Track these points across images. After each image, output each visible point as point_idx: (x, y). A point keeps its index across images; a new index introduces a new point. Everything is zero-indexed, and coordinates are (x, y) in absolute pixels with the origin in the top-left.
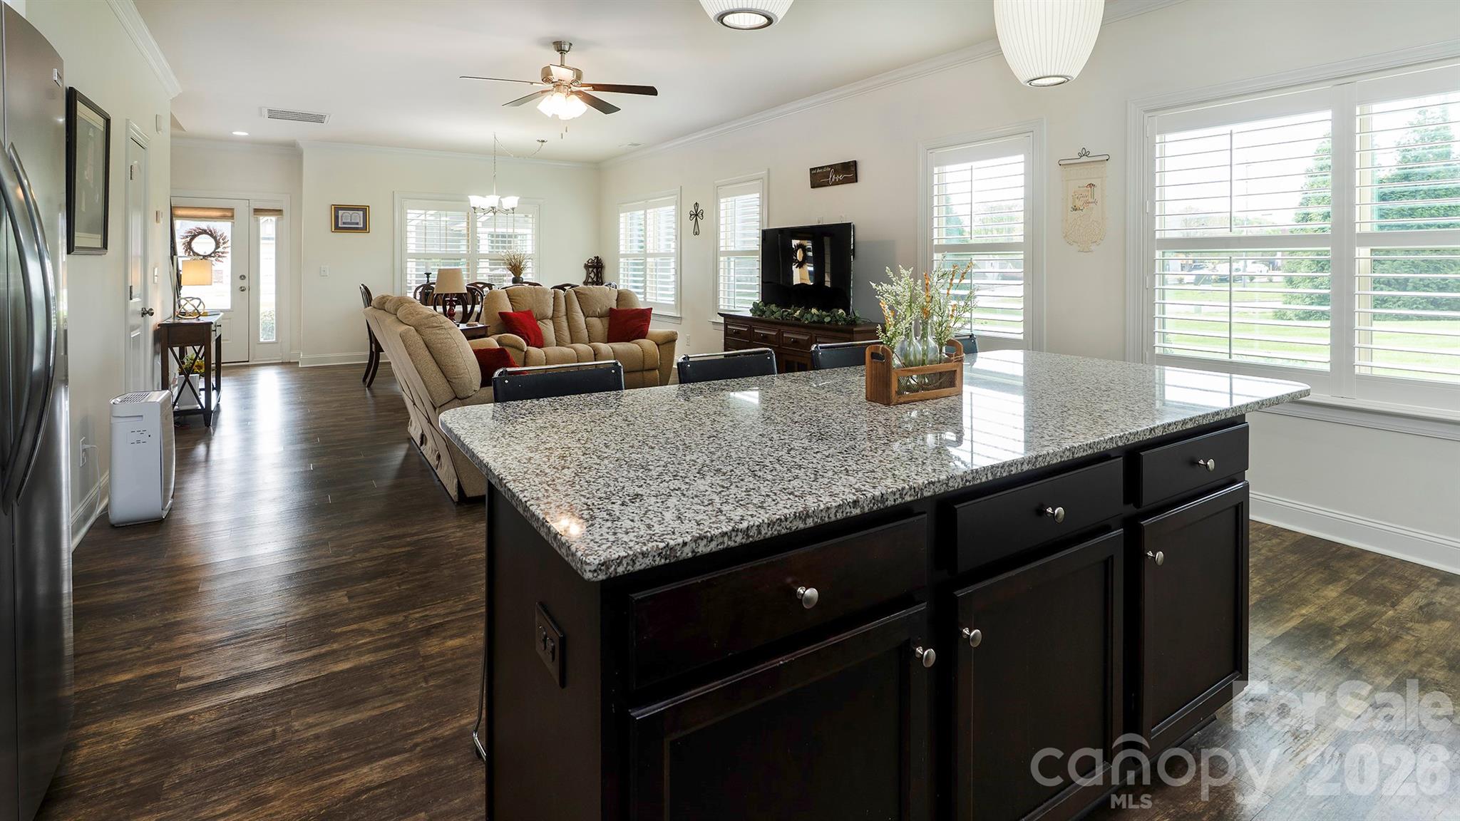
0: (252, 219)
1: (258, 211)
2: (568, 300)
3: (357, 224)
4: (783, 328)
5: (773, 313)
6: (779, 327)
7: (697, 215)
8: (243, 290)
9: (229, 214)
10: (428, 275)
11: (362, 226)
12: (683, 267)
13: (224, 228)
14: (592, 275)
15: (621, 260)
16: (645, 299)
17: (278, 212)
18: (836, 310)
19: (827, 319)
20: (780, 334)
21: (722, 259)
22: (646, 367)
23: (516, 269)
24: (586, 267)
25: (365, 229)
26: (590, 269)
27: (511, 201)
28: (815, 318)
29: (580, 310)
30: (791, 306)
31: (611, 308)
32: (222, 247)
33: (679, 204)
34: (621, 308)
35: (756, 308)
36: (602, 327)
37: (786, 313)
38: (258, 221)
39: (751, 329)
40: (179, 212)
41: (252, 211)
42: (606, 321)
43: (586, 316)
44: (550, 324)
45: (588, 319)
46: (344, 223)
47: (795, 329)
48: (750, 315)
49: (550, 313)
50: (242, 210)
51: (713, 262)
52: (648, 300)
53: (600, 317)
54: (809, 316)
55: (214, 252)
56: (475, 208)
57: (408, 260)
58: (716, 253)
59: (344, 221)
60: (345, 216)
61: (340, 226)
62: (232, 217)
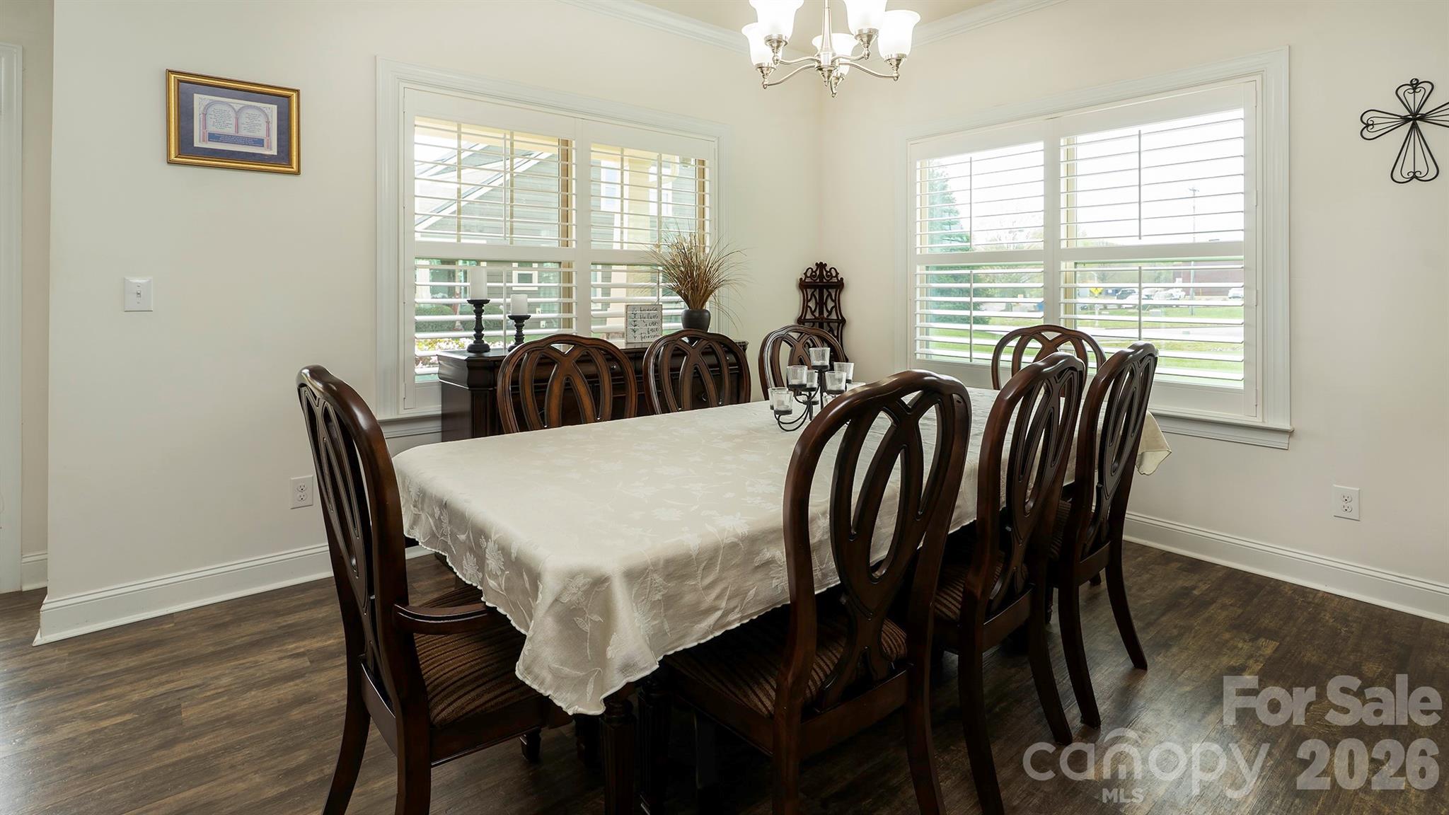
3: (259, 142)
11: (274, 152)
24: (803, 285)
25: (281, 161)
26: (810, 292)
46: (213, 137)
59: (212, 129)
61: (197, 144)
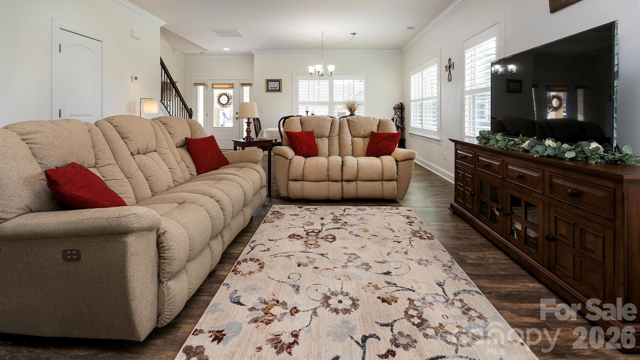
0: (241, 88)
1: (243, 85)
2: (341, 125)
3: (276, 88)
4: (508, 160)
5: (497, 141)
6: (503, 158)
7: (450, 67)
8: (237, 119)
9: (232, 86)
10: (307, 112)
12: (442, 105)
13: (230, 92)
14: (398, 113)
15: (412, 104)
16: (422, 127)
17: (250, 85)
18: (583, 143)
19: (570, 155)
20: (504, 165)
21: (467, 97)
22: (385, 178)
23: (352, 110)
24: (395, 108)
25: (279, 90)
26: (397, 110)
27: (331, 68)
28: (550, 152)
29: (349, 133)
30: (519, 136)
31: (372, 132)
32: (230, 101)
33: (439, 63)
34: (380, 132)
35: (483, 136)
36: (363, 145)
37: (512, 143)
38: (242, 89)
39: (476, 156)
40: (215, 86)
41: (240, 84)
42: (367, 141)
43: (353, 136)
44: (326, 141)
45: (354, 138)
46: (271, 88)
47: (524, 162)
48: (476, 142)
49: (327, 133)
50: (237, 85)
51: (461, 99)
52: (423, 128)
53: (364, 137)
54: (539, 148)
55: (227, 103)
56: (311, 73)
57: (300, 105)
58: (463, 93)
59: (271, 87)
60: (271, 85)
61: (269, 89)
62: (233, 87)
